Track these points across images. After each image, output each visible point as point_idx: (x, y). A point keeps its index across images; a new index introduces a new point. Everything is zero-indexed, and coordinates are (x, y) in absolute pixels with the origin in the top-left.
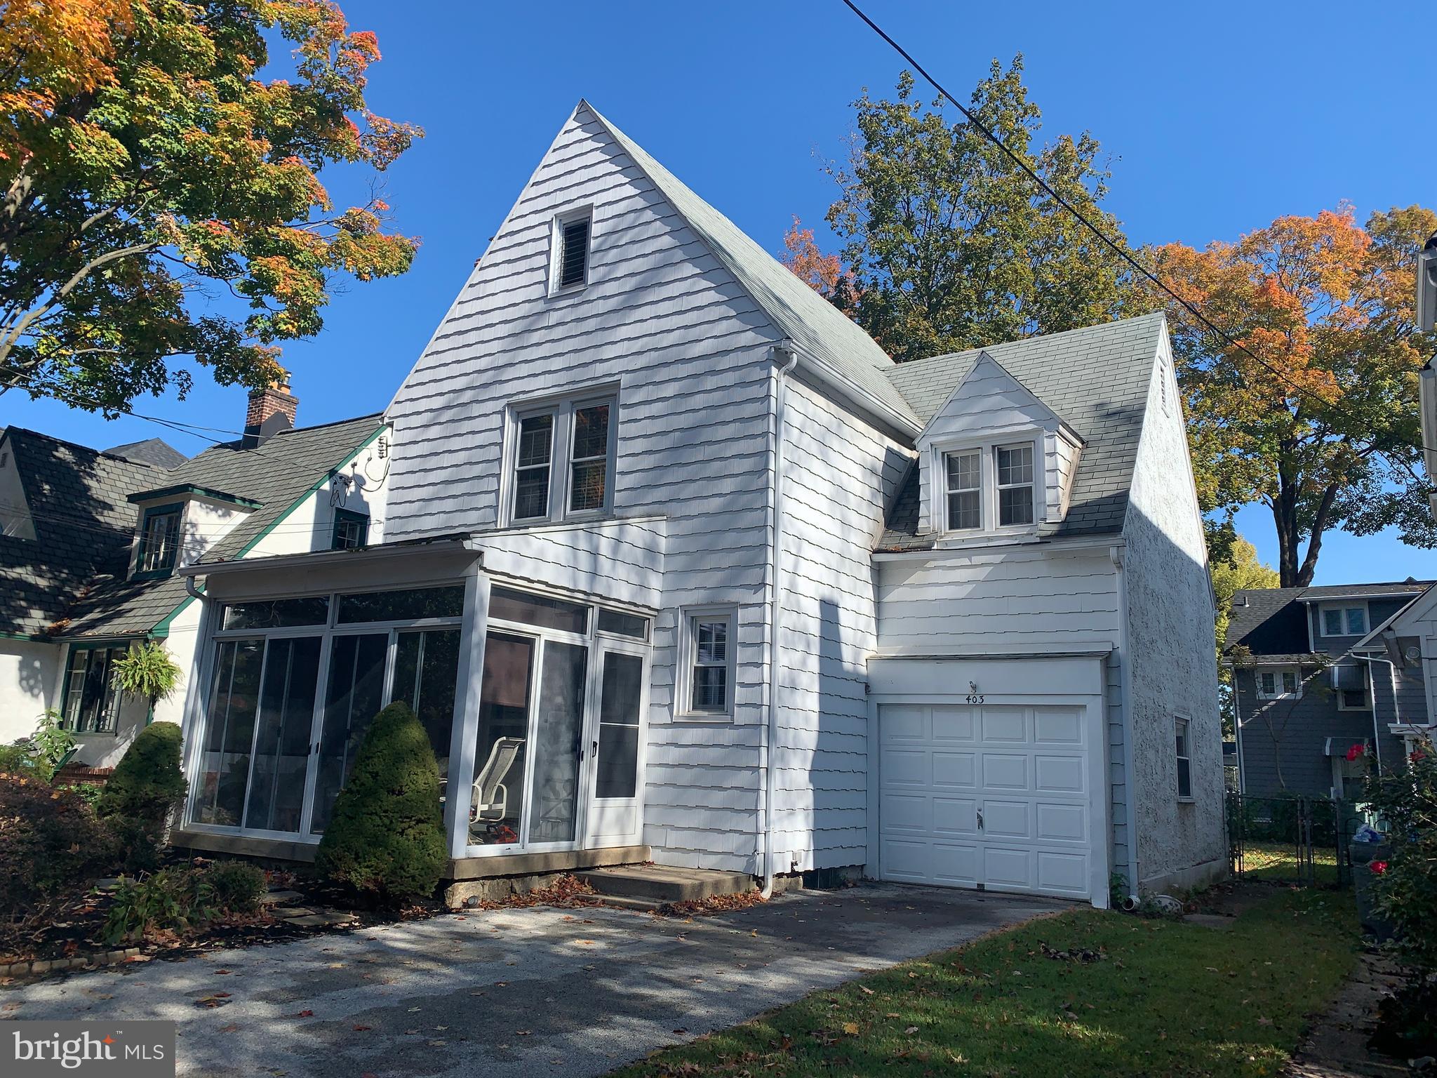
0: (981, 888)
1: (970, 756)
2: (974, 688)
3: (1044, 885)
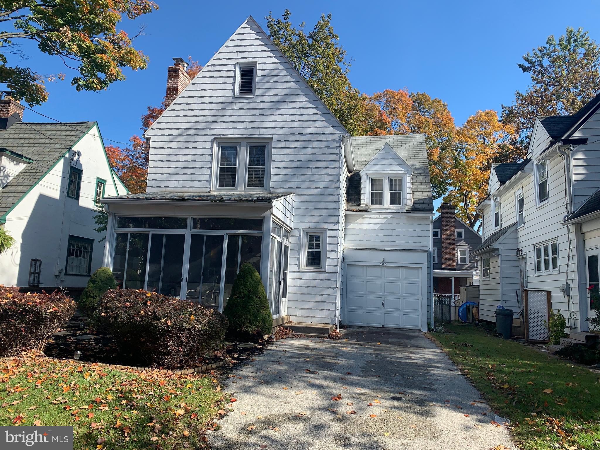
0: (383, 327)
1: (380, 283)
2: (384, 260)
3: (405, 325)
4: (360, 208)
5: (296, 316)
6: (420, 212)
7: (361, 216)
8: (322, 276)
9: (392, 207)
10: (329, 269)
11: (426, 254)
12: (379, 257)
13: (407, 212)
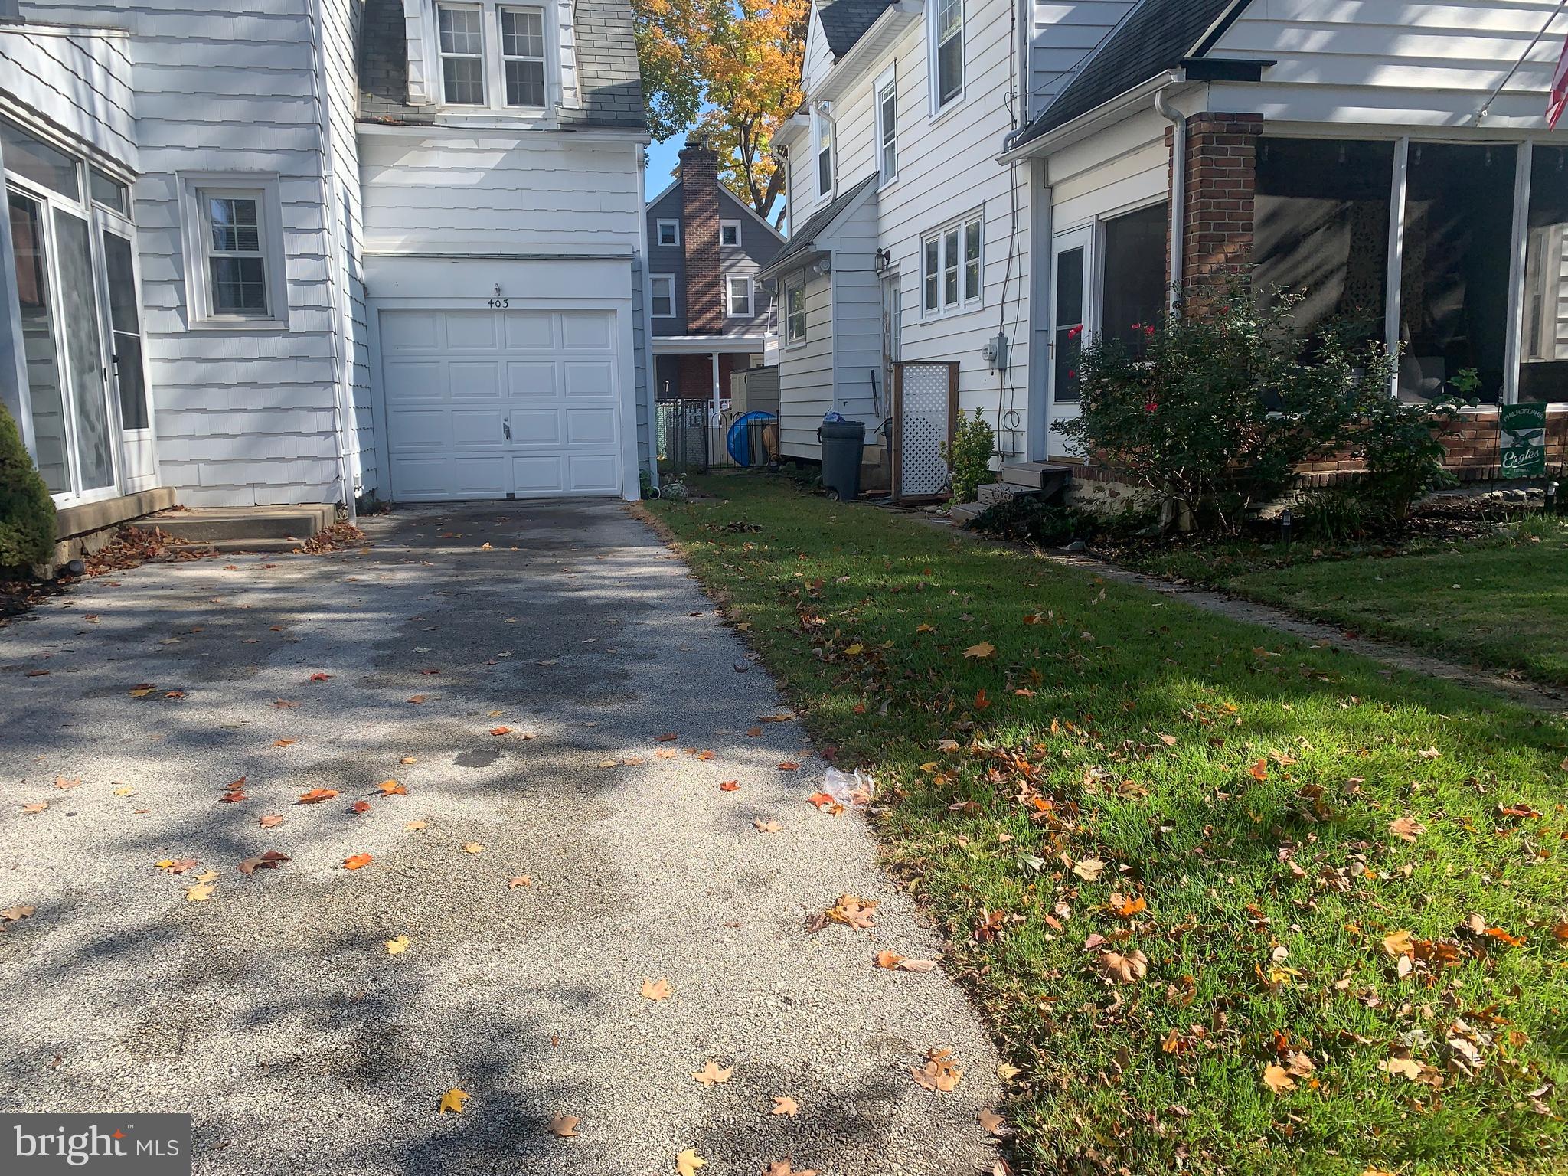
0: (511, 497)
1: (492, 365)
2: (498, 290)
3: (576, 487)
4: (408, 114)
5: (198, 488)
6: (608, 131)
7: (416, 143)
8: (275, 345)
9: (517, 111)
10: (298, 321)
11: (627, 268)
12: (482, 280)
13: (568, 128)
